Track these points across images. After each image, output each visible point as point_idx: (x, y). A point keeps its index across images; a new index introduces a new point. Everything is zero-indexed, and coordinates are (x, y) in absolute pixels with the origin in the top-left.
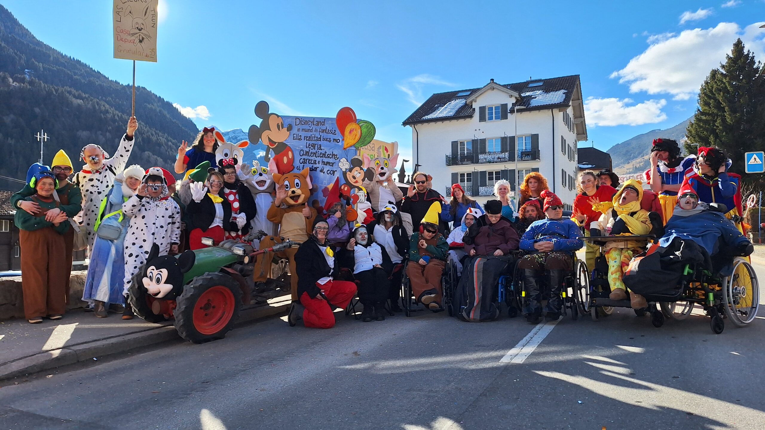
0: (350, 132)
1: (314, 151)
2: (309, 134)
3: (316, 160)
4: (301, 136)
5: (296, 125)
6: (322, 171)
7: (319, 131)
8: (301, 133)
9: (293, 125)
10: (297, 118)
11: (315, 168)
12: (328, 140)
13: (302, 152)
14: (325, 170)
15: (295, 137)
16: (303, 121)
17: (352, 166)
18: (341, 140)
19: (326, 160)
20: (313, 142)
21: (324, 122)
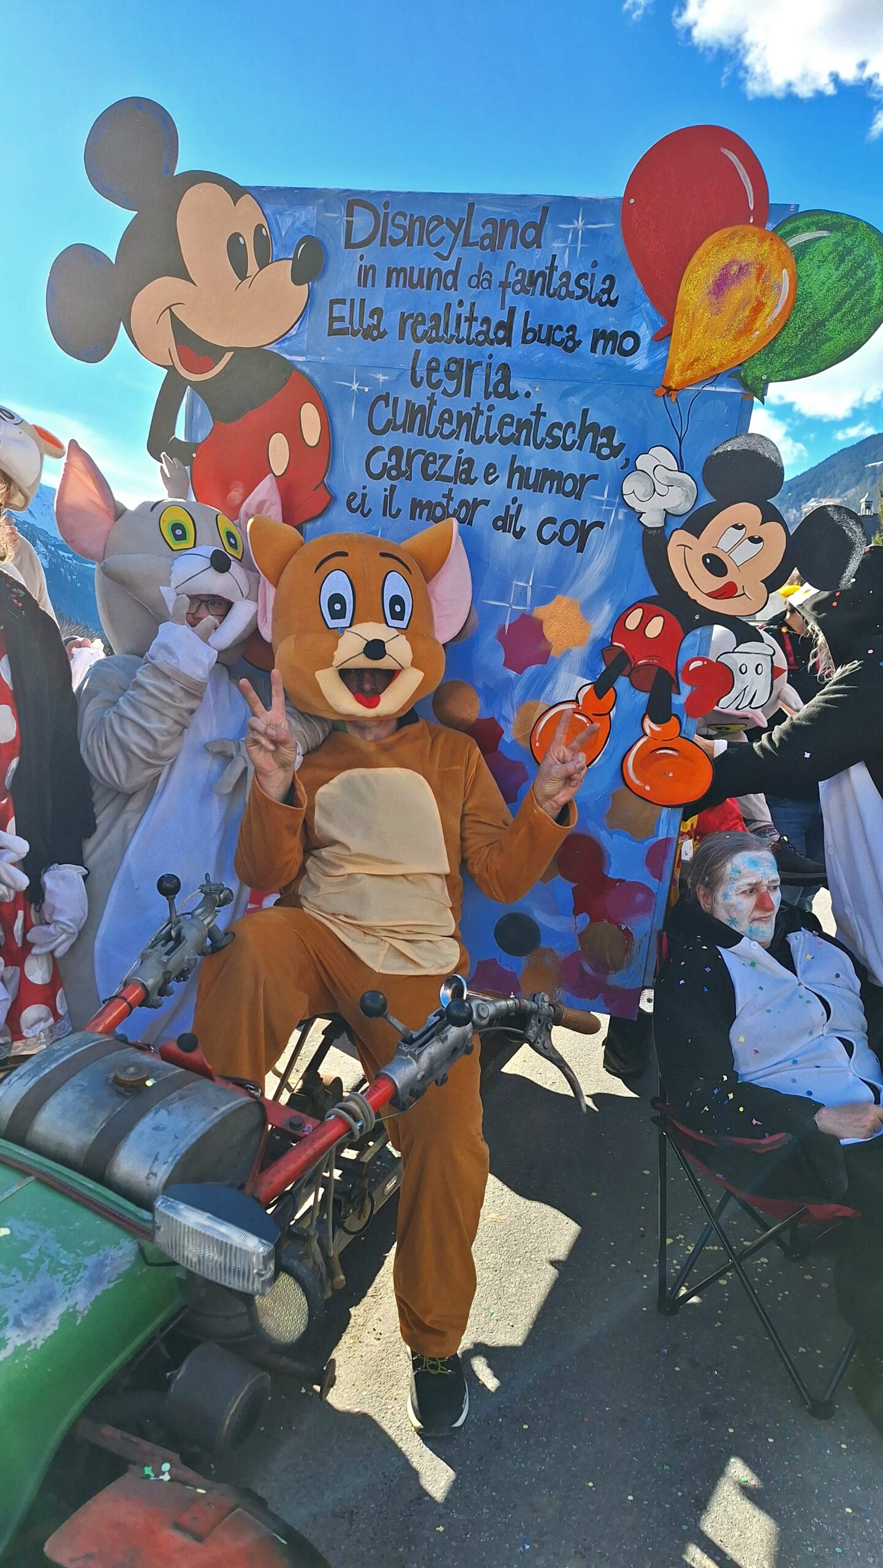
0: (721, 285)
1: (462, 404)
2: (433, 301)
3: (470, 462)
4: (378, 313)
5: (349, 245)
6: (506, 522)
7: (504, 285)
8: (378, 297)
9: (331, 245)
10: (354, 201)
11: (463, 503)
12: (558, 336)
13: (383, 413)
14: (528, 520)
15: (342, 319)
16: (399, 220)
18: (645, 333)
19: (535, 459)
20: (460, 351)
21: (539, 228)
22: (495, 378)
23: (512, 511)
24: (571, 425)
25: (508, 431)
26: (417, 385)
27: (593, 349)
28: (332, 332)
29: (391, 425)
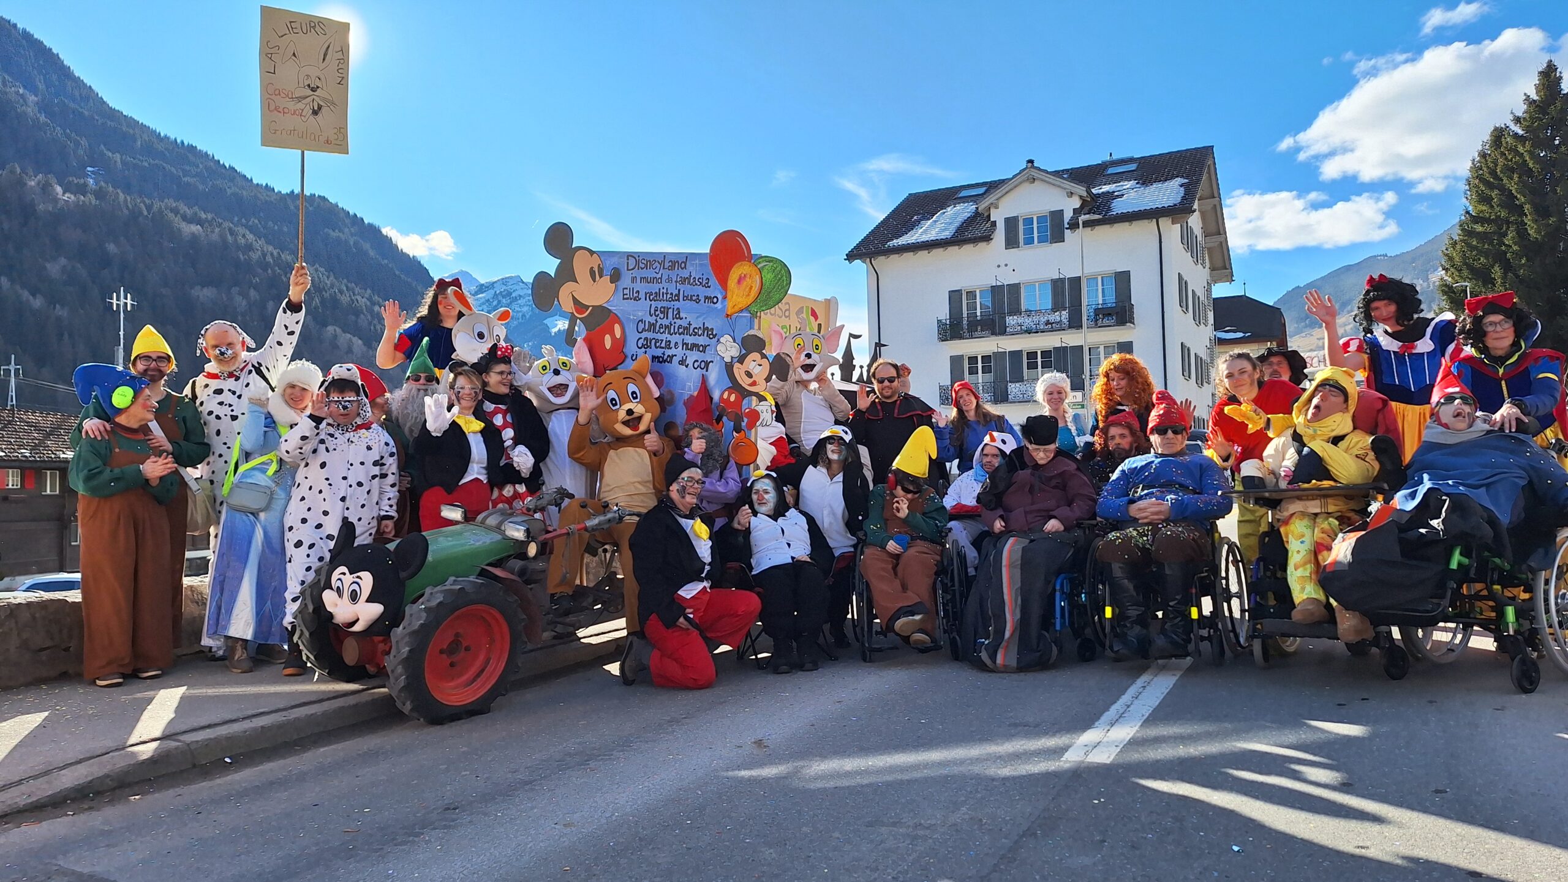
0: (740, 281)
1: (665, 322)
2: (654, 288)
3: (670, 341)
4: (638, 292)
5: (628, 270)
6: (682, 362)
7: (676, 282)
8: (638, 286)
9: (622, 270)
10: (629, 255)
11: (669, 356)
12: (694, 298)
13: (641, 326)
14: (690, 361)
15: (626, 294)
16: (643, 261)
17: (744, 352)
18: (720, 297)
19: (690, 340)
20: (665, 304)
21: (685, 263)
22: (675, 312)
23: (685, 358)
24: (700, 328)
25: (681, 330)
26: (651, 316)
27: (705, 302)
28: (624, 299)
29: (644, 330)
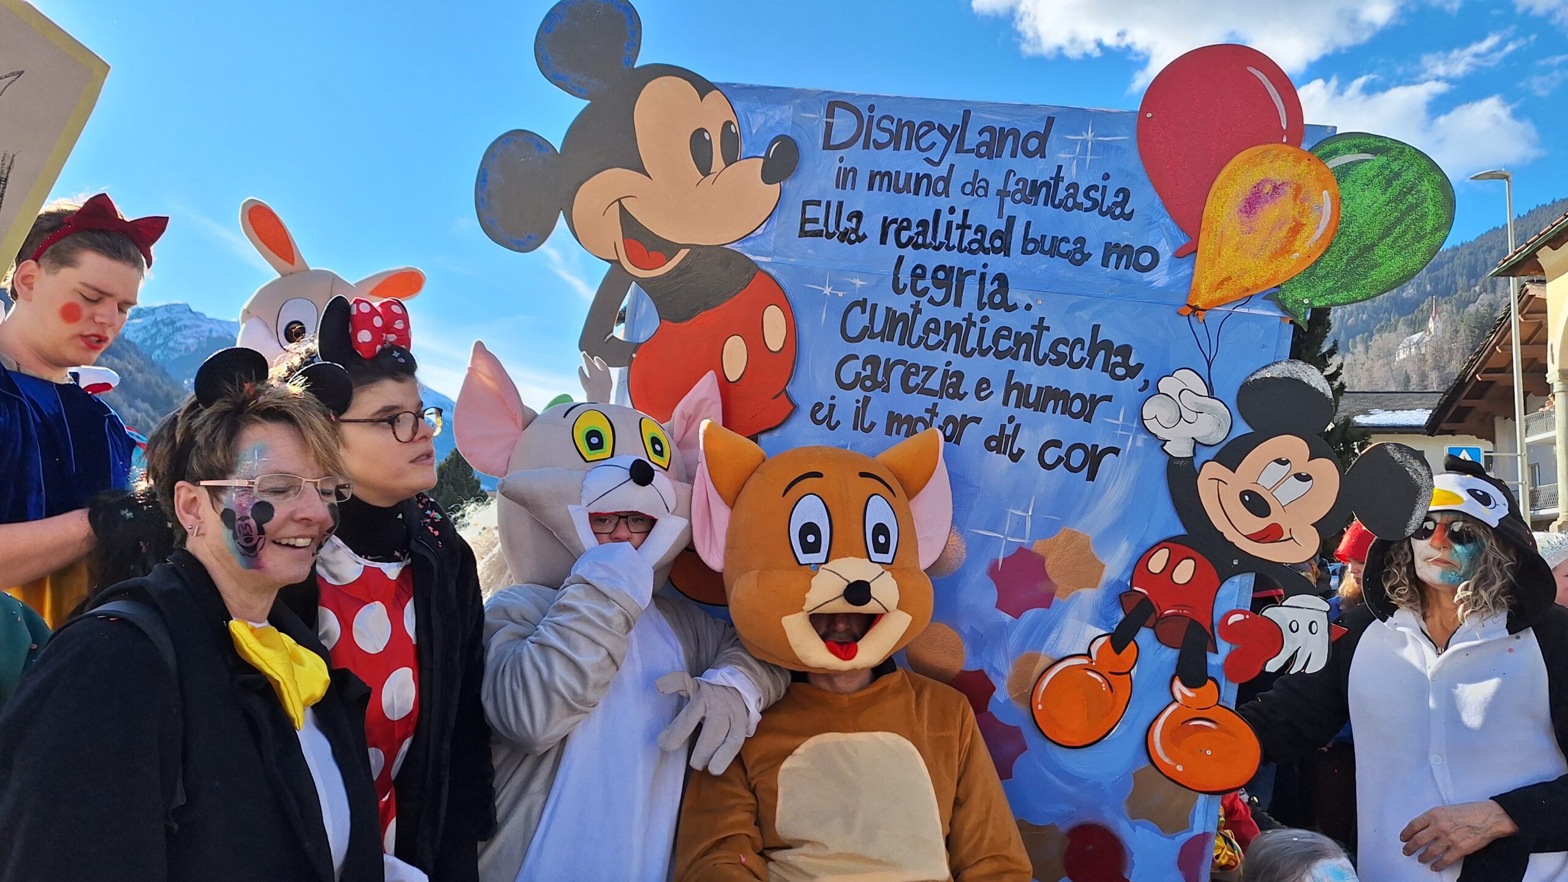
0: (1252, 204)
1: (950, 314)
3: (959, 375)
4: (859, 215)
5: (827, 146)
6: (1000, 443)
7: (1002, 194)
8: (858, 199)
9: (804, 146)
10: (835, 104)
11: (950, 419)
12: (1064, 248)
13: (858, 321)
14: (1028, 441)
15: (816, 221)
16: (885, 124)
18: (1165, 251)
19: (1036, 376)
20: (952, 259)
21: (1043, 138)
22: (989, 288)
23: (1009, 431)
24: (1080, 341)
25: (1004, 345)
26: (898, 290)
27: (1105, 263)
28: (803, 233)
29: (867, 332)
